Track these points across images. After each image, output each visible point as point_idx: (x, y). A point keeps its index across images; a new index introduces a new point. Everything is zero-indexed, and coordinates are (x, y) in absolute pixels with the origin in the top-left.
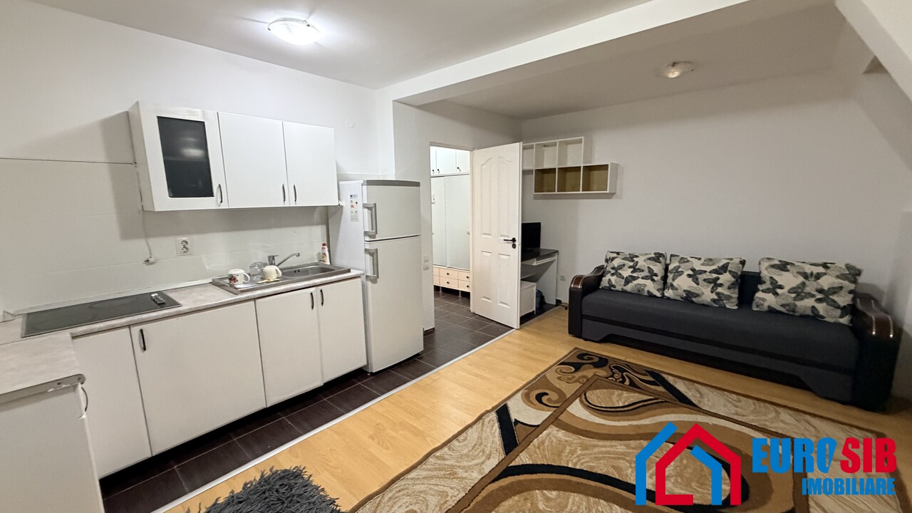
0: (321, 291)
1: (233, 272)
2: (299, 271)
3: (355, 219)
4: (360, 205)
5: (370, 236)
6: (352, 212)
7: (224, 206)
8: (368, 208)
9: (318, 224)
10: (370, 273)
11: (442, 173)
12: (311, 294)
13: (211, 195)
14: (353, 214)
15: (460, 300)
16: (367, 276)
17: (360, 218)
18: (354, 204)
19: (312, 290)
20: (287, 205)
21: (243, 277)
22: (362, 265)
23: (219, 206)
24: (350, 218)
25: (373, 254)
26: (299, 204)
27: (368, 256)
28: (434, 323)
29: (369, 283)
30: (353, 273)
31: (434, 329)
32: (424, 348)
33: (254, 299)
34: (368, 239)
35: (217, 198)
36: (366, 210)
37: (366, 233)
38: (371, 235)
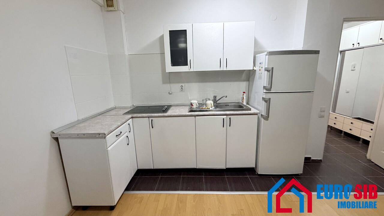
0: (230, 118)
1: (192, 102)
2: (228, 105)
3: (260, 78)
4: (264, 68)
5: (266, 89)
6: (259, 74)
7: (192, 70)
8: (268, 71)
9: (244, 81)
10: (264, 113)
11: (361, 46)
12: (223, 119)
13: (187, 65)
14: (260, 75)
15: (360, 145)
16: (262, 115)
17: (263, 77)
18: (261, 68)
19: (225, 117)
20: (222, 69)
21: (196, 104)
22: (259, 107)
23: (190, 70)
24: (258, 78)
25: (267, 101)
26: (229, 68)
27: (264, 102)
28: (322, 157)
29: (262, 120)
30: (253, 111)
31: (321, 160)
32: (303, 172)
33: (195, 116)
34: (265, 91)
35: (189, 67)
36: (266, 72)
37: (264, 87)
38: (268, 89)
